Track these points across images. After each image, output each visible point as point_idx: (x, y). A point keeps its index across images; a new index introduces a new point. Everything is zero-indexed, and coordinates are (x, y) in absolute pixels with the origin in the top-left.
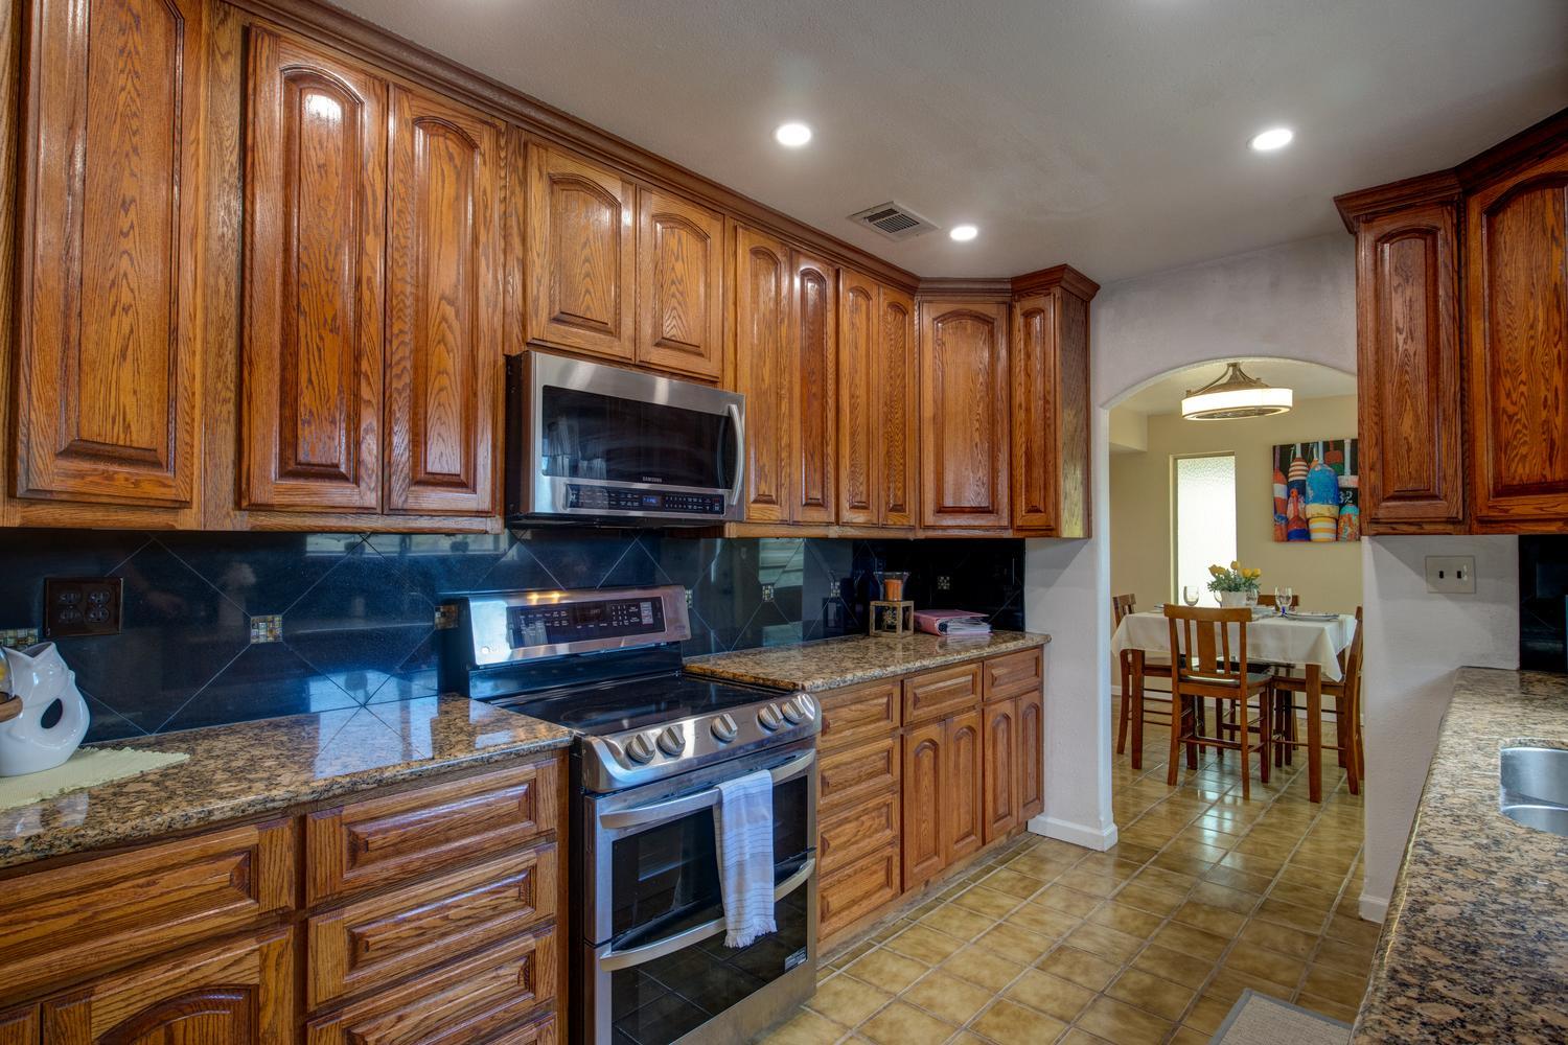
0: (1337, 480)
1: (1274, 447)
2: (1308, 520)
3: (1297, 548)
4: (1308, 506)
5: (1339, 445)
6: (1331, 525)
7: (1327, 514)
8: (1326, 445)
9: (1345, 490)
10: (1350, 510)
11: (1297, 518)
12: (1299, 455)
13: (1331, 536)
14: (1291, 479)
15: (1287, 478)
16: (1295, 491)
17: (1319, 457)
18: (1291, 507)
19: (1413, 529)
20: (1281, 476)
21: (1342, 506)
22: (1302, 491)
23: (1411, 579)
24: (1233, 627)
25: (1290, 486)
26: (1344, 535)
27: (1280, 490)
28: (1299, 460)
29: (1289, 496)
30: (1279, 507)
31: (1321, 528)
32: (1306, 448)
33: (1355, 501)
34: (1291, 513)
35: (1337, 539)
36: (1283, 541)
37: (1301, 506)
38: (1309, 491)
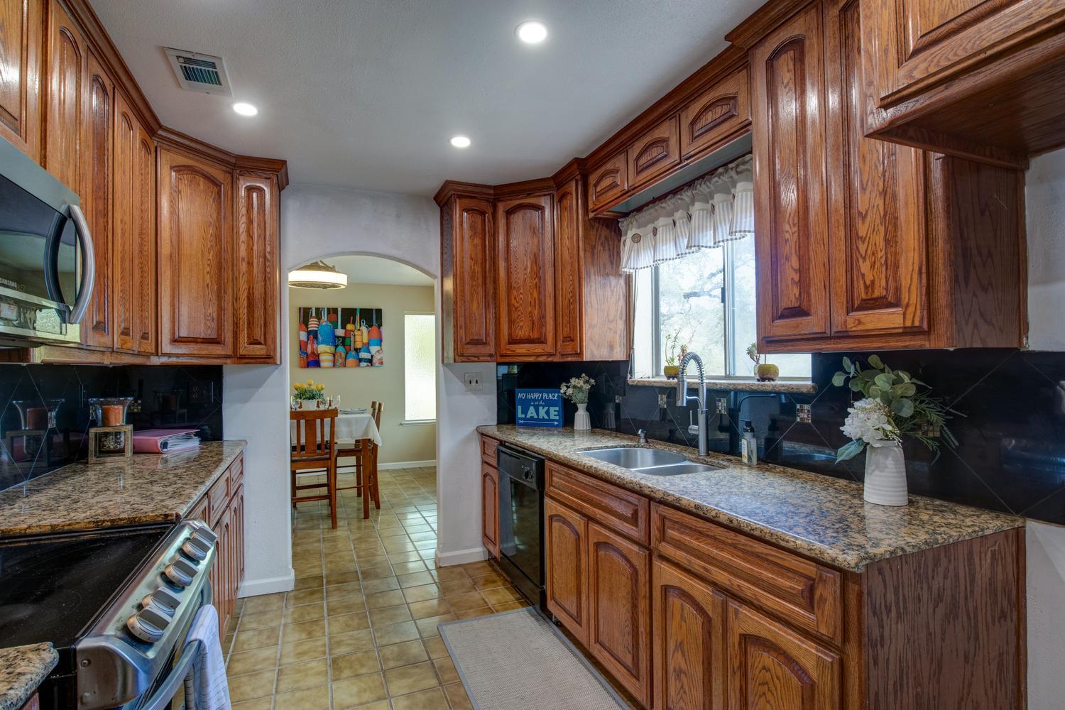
0: (334, 332)
1: (300, 308)
2: (318, 355)
3: (313, 371)
4: (319, 346)
5: (335, 310)
6: (331, 358)
7: (329, 351)
8: (329, 309)
9: (338, 337)
10: (341, 349)
11: (313, 353)
12: (314, 315)
13: (331, 364)
14: (309, 329)
15: (307, 328)
16: (311, 336)
17: (325, 318)
18: (309, 346)
19: (476, 359)
20: (304, 327)
21: (336, 346)
22: (316, 337)
23: (458, 385)
24: (327, 421)
25: (309, 333)
26: (338, 364)
27: (303, 336)
28: (314, 318)
29: (308, 340)
30: (302, 346)
31: (326, 359)
32: (318, 310)
33: (343, 344)
34: (309, 351)
35: (334, 366)
36: (305, 367)
37: (315, 346)
38: (320, 338)
